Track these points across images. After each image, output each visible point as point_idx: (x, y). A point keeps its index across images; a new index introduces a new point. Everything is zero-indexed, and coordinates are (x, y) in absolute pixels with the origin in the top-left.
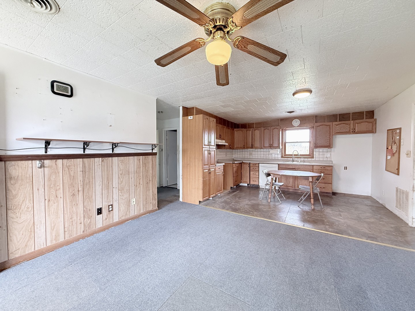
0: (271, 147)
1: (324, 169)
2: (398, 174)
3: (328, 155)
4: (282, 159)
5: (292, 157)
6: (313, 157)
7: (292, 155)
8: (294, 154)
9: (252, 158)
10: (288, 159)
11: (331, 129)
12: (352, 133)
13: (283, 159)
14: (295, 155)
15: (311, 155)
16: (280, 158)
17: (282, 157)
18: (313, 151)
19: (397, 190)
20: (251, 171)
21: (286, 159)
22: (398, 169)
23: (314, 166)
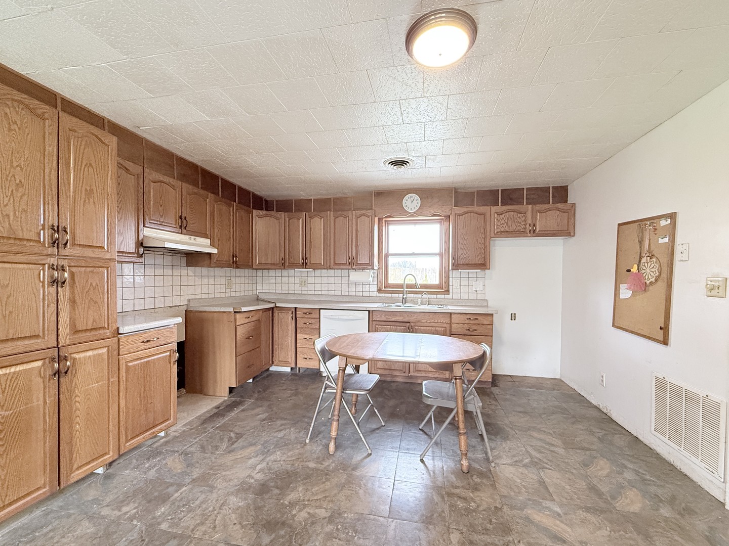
0: (352, 264)
1: (476, 322)
2: (665, 342)
3: (479, 288)
4: (379, 295)
5: (402, 292)
6: (448, 292)
7: (401, 286)
8: (406, 283)
10: (394, 295)
11: (488, 224)
12: (529, 235)
13: (382, 295)
14: (409, 286)
15: (444, 288)
16: (375, 294)
17: (379, 290)
18: (449, 278)
20: (298, 331)
21: (390, 295)
22: (665, 329)
23: (453, 316)
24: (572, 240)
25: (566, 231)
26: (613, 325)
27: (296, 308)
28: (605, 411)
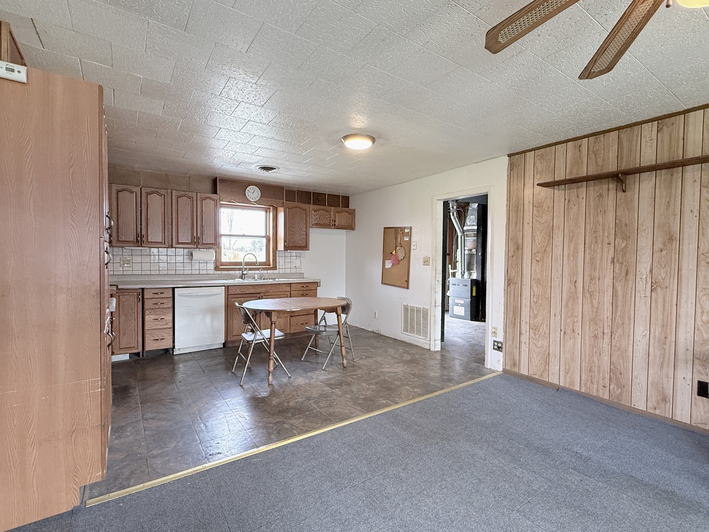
0: (197, 242)
1: (307, 288)
2: (408, 288)
3: (298, 264)
4: (216, 272)
5: (240, 269)
6: (275, 268)
7: (240, 264)
8: (245, 261)
9: (129, 273)
10: (230, 272)
12: (332, 227)
13: (220, 272)
14: (247, 264)
15: (270, 265)
16: (212, 272)
17: (216, 268)
18: (276, 256)
19: (406, 308)
20: (147, 312)
21: (227, 272)
22: (407, 281)
23: (292, 285)
24: (353, 232)
25: (350, 227)
26: (382, 283)
27: (143, 289)
28: (377, 332)
